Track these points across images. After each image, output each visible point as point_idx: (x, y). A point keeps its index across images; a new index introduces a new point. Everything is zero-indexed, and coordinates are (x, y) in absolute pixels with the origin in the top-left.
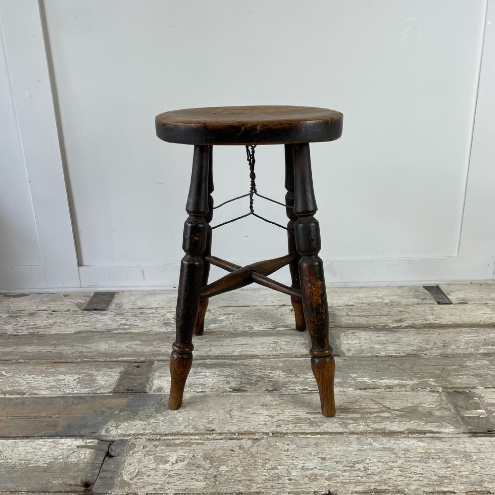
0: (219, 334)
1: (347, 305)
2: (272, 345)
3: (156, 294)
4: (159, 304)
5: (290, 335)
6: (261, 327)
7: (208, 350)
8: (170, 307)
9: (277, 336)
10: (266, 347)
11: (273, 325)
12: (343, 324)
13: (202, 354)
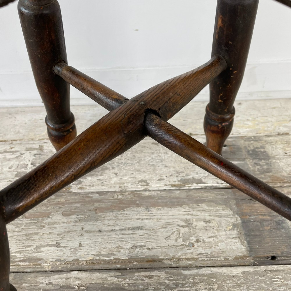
0: (98, 201)
1: (279, 134)
2: (182, 230)
3: (17, 113)
4: (19, 132)
5: (210, 202)
6: (163, 183)
7: (76, 244)
8: (32, 140)
9: (188, 204)
10: (173, 237)
11: (179, 179)
12: (285, 174)
13: (65, 257)
